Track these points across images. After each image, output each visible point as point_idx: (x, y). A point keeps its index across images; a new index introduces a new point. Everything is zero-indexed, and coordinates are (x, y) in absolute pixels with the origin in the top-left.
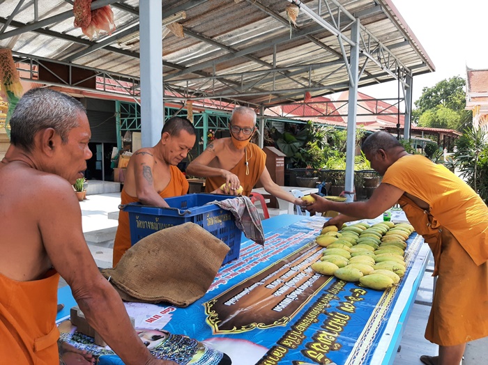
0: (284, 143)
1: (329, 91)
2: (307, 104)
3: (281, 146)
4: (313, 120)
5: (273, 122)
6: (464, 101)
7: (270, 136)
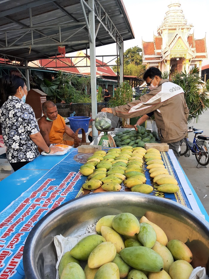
0: (45, 87)
1: (71, 50)
2: (58, 58)
3: (43, 88)
4: (62, 70)
5: (35, 72)
6: (141, 61)
7: (34, 82)
